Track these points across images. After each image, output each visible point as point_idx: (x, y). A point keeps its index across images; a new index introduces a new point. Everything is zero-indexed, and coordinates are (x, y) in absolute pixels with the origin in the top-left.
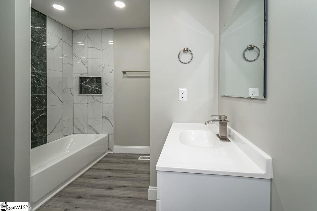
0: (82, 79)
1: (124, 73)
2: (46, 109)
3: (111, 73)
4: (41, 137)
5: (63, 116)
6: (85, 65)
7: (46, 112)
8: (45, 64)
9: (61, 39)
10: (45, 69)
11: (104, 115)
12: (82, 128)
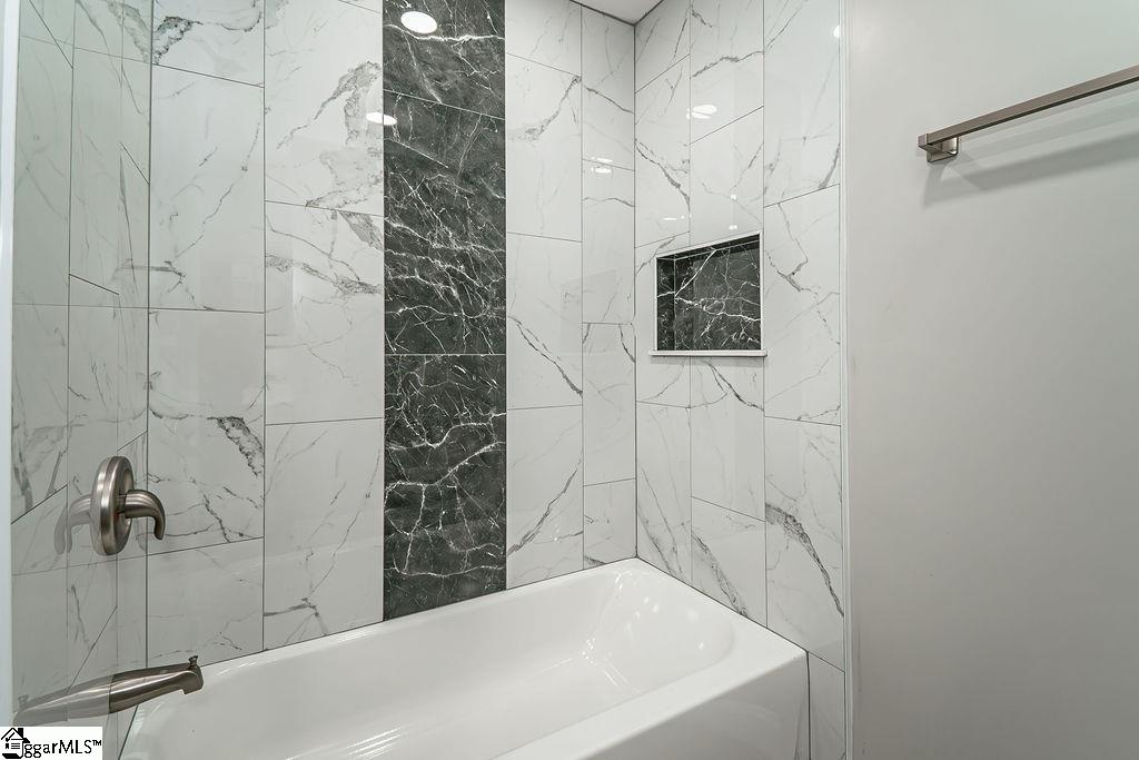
0: (673, 269)
2: (501, 425)
3: (823, 187)
4: (478, 558)
5: (581, 461)
6: (678, 186)
7: (503, 437)
8: (498, 209)
9: (577, 80)
10: (495, 236)
11: (776, 501)
12: (666, 543)
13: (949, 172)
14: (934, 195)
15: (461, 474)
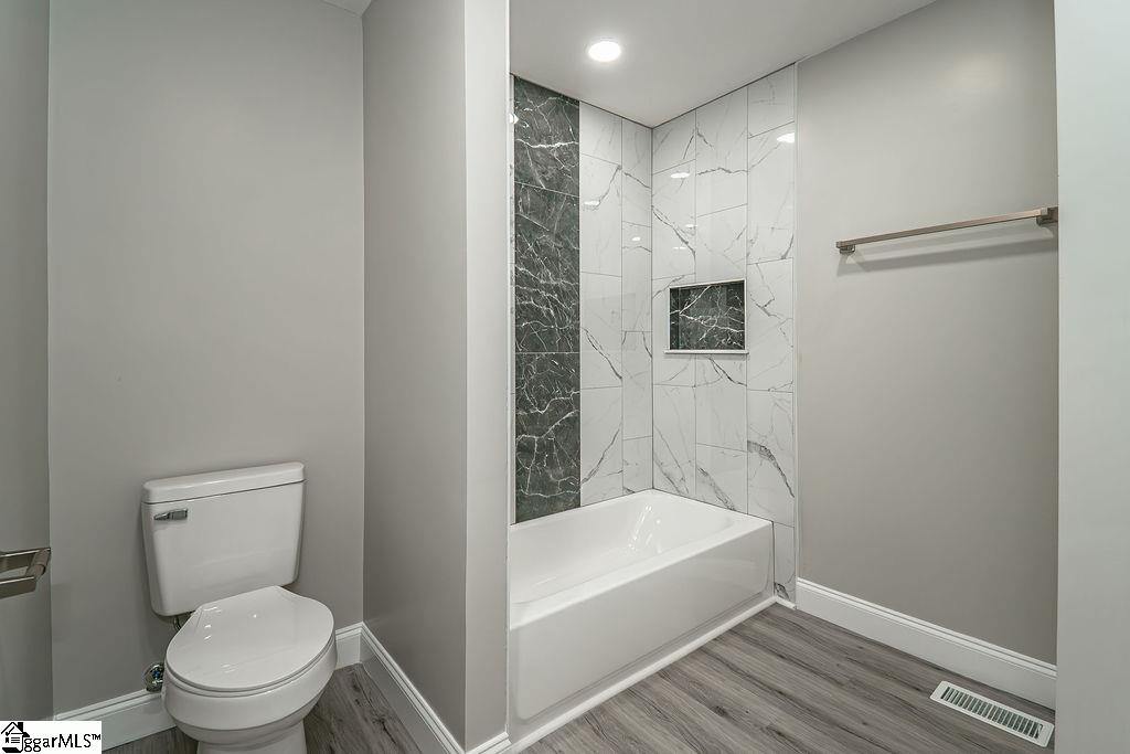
0: (679, 296)
1: (846, 248)
2: (577, 398)
3: (783, 258)
4: (565, 485)
5: (621, 424)
6: (687, 243)
7: (579, 408)
8: (574, 256)
9: (619, 168)
10: (573, 275)
11: (754, 438)
12: (677, 476)
13: (850, 260)
14: (843, 270)
15: (555, 430)
